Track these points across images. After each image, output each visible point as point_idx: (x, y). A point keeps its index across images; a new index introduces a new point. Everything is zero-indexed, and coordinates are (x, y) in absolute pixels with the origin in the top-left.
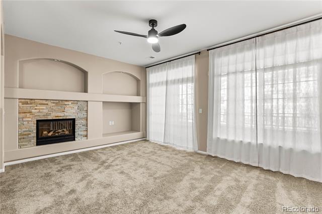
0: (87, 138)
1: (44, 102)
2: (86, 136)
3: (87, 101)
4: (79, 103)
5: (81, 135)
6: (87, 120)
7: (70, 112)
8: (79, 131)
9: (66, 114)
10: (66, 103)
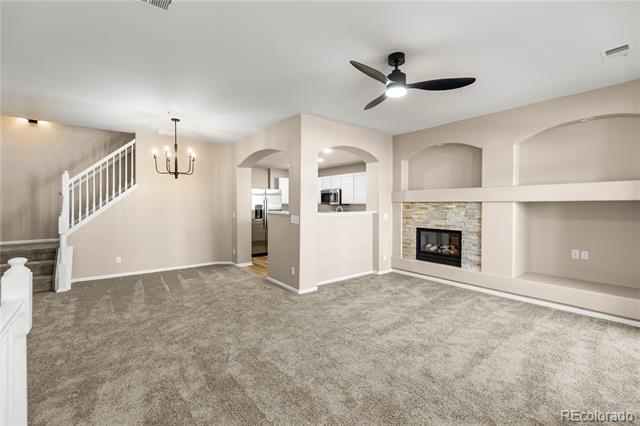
0: (480, 270)
1: (424, 205)
2: (480, 265)
3: (481, 203)
4: (468, 206)
5: (471, 261)
6: (480, 236)
7: (453, 221)
8: (468, 252)
9: (449, 223)
10: (450, 206)
